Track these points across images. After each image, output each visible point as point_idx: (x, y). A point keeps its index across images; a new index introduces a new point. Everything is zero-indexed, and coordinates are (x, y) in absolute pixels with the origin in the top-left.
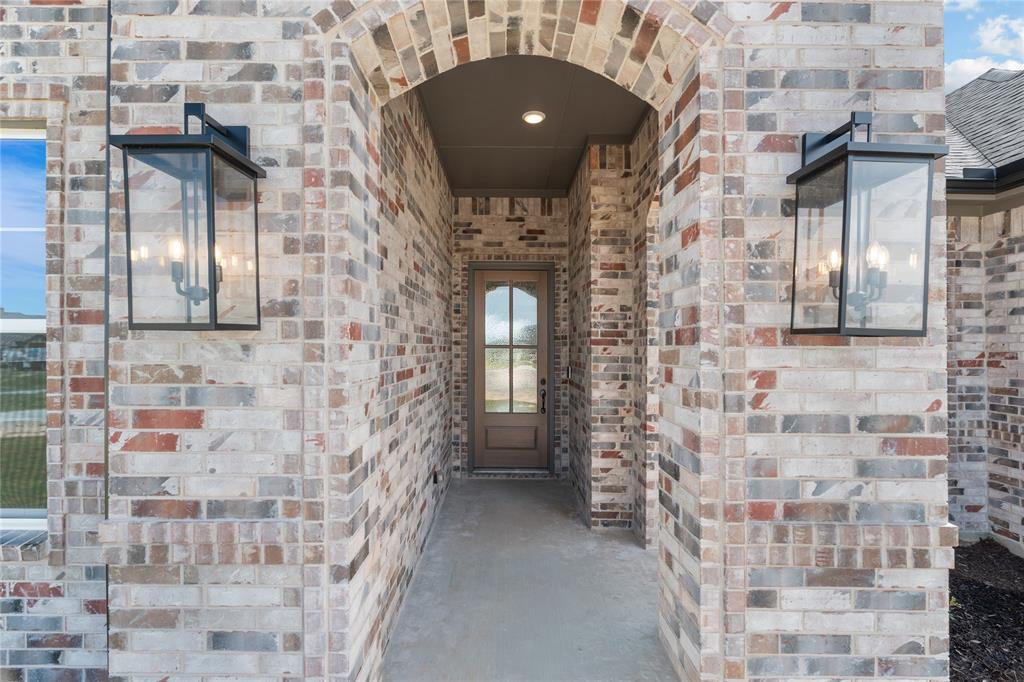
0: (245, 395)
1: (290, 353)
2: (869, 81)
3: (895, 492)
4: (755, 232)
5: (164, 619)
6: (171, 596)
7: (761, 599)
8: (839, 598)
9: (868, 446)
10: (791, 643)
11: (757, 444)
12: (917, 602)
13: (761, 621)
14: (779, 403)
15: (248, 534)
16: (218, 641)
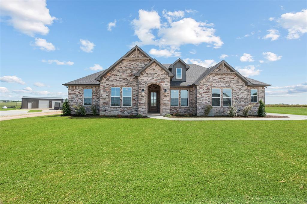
0: (144, 99)
1: (145, 98)
2: (167, 87)
3: (168, 103)
4: (163, 93)
5: (140, 108)
6: (141, 107)
7: (163, 107)
8: (166, 107)
9: (167, 101)
10: (164, 109)
11: (163, 101)
12: (169, 107)
13: (163, 108)
14: (164, 99)
15: (144, 104)
16: (142, 108)
